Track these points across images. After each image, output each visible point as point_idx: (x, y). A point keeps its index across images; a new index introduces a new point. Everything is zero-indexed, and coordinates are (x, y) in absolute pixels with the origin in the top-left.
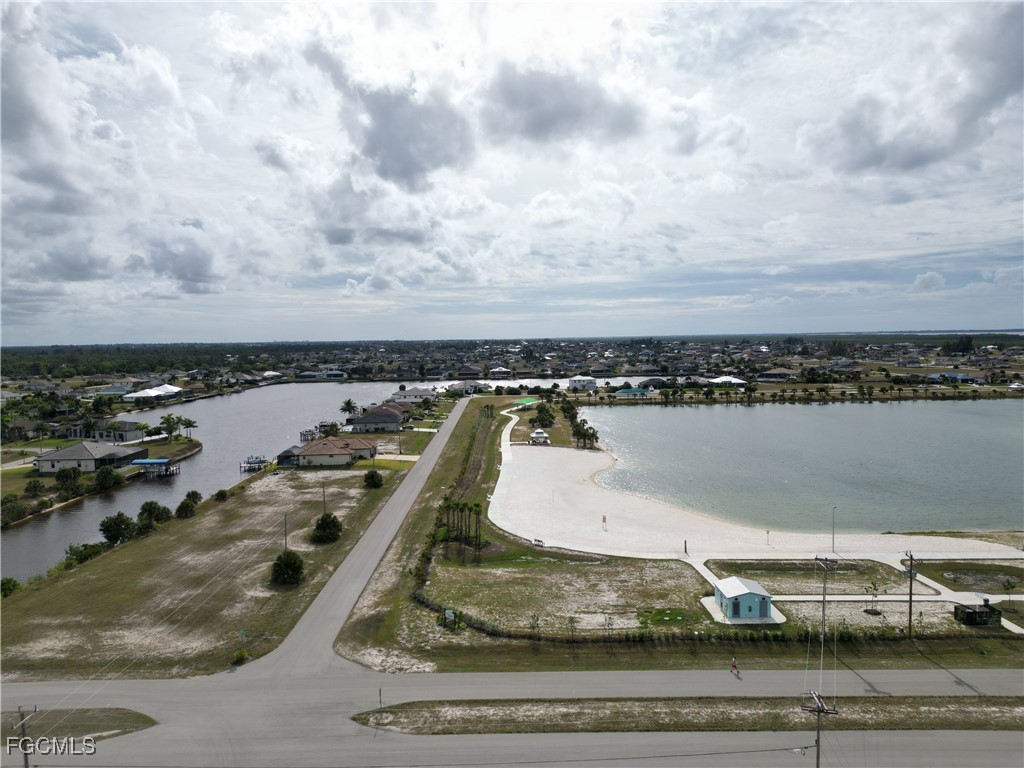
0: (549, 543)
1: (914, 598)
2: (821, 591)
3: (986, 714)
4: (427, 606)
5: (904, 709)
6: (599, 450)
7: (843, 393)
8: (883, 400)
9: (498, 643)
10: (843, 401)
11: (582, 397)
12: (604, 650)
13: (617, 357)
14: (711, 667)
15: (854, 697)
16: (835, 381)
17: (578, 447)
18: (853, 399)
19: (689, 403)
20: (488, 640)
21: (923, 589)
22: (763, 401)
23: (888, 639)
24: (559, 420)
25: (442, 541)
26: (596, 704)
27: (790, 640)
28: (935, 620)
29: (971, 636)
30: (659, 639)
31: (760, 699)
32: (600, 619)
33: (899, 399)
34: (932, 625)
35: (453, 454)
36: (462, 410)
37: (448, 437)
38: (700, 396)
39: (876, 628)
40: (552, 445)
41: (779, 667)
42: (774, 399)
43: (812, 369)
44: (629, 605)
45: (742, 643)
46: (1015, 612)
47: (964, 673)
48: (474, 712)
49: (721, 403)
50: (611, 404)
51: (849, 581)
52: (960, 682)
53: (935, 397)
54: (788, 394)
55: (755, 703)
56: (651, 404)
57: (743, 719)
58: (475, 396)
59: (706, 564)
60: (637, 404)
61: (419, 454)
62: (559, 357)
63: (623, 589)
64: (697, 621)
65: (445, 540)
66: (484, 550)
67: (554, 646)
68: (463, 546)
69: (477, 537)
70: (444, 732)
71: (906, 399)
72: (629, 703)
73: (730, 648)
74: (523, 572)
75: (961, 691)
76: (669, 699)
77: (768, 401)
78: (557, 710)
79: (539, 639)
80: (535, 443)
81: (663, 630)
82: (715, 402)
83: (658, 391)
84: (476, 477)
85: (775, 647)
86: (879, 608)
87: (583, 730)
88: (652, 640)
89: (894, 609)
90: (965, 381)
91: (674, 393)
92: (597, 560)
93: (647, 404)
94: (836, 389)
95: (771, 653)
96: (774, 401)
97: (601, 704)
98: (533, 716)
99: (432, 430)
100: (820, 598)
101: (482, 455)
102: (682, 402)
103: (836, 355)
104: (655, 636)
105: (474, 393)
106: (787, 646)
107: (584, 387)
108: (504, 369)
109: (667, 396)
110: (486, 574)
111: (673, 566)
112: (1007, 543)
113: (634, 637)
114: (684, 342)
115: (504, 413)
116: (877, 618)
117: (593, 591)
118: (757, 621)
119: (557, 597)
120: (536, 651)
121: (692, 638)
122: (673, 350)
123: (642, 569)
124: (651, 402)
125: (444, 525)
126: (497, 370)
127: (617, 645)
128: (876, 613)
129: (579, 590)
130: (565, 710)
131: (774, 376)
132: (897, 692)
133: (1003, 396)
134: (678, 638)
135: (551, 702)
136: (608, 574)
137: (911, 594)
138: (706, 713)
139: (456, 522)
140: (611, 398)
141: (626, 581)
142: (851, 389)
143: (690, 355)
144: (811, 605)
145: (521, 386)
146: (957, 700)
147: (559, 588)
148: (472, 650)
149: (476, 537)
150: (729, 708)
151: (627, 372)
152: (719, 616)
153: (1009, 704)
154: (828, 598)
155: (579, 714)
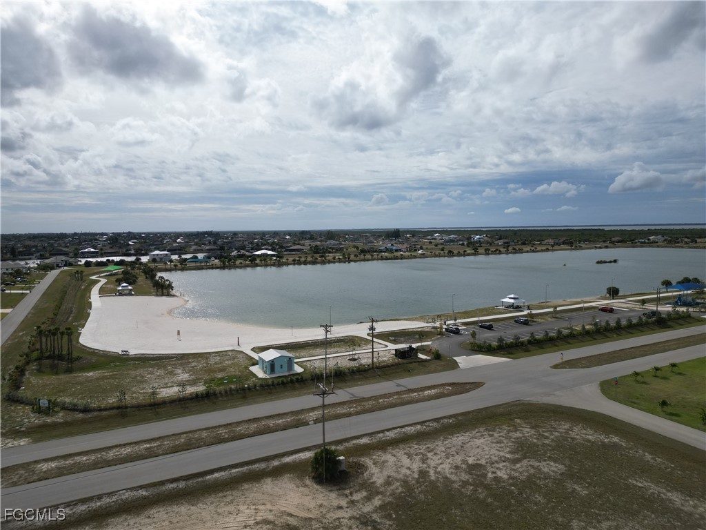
0: (133, 352)
1: (374, 350)
2: (324, 353)
3: (411, 397)
4: (21, 403)
5: (370, 403)
6: (174, 296)
7: (334, 258)
8: (355, 261)
9: (90, 416)
10: (334, 262)
11: (161, 266)
12: (180, 406)
13: (187, 242)
14: (256, 403)
15: (344, 402)
16: (330, 253)
17: (157, 295)
18: (340, 261)
19: (240, 267)
20: (81, 415)
21: (379, 346)
22: (287, 264)
23: (361, 371)
24: (142, 279)
25: (36, 360)
26: (173, 438)
27: (306, 380)
28: (386, 359)
29: (404, 363)
30: (220, 393)
31: (288, 413)
32: (176, 389)
33: (364, 260)
34: (384, 361)
35: (46, 306)
36: (54, 278)
37: (41, 294)
38: (247, 262)
39: (355, 367)
40: (136, 295)
41: (300, 395)
42: (294, 263)
43: (316, 246)
44: (197, 379)
45: (277, 387)
46: (424, 350)
47: (401, 381)
48: (69, 462)
49: (261, 266)
50: (182, 270)
51: (339, 347)
52: (399, 385)
53: (382, 259)
54: (302, 260)
55: (285, 416)
56: (213, 268)
57: (278, 425)
58: (66, 268)
59: (252, 350)
60: (203, 269)
61: (12, 307)
62: (140, 243)
63: (193, 371)
64: (247, 380)
65: (39, 359)
66: (76, 362)
67: (139, 410)
68: (56, 362)
69: (70, 354)
70: (40, 480)
71: (368, 260)
72: (199, 432)
73: (269, 391)
74: (112, 372)
75: (399, 389)
76: (228, 424)
77: (291, 264)
78: (141, 447)
79: (126, 407)
80: (121, 294)
81: (222, 388)
82: (257, 265)
83: (217, 261)
84: (68, 318)
85: (297, 385)
86: (356, 357)
87: (163, 454)
88: (215, 394)
89: (364, 356)
90: (397, 250)
91: (229, 261)
92: (174, 357)
93: (209, 268)
94: (330, 256)
95: (294, 389)
96: (294, 264)
97: (177, 437)
98: (121, 454)
99: (24, 292)
100: (324, 357)
101: (73, 304)
102: (235, 267)
103: (330, 239)
104: (217, 392)
105: (65, 266)
106: (305, 384)
107: (161, 259)
108: (92, 250)
109: (224, 263)
110: (78, 376)
111: (230, 354)
112: (419, 320)
113: (202, 394)
114: (235, 234)
115: (93, 277)
116: (356, 362)
117: (170, 375)
118: (287, 374)
119: (141, 382)
120: (124, 416)
121: (243, 389)
122: (228, 237)
123: (207, 358)
124: (213, 267)
125: (37, 350)
126: (86, 250)
127: (190, 401)
128: (355, 360)
129: (159, 376)
130: (148, 446)
131: (294, 250)
132: (366, 396)
133: (415, 257)
134: (234, 390)
135: (136, 443)
136: (181, 365)
137: (373, 348)
138: (253, 427)
139: (49, 346)
140: (183, 266)
141: (196, 366)
142: (338, 256)
143: (239, 241)
144: (318, 361)
145: (108, 260)
146: (397, 393)
147: (142, 377)
148: (66, 424)
149: (68, 355)
150: (268, 422)
151: (195, 250)
152: (261, 375)
153: (422, 391)
154: (328, 356)
155: (159, 445)
